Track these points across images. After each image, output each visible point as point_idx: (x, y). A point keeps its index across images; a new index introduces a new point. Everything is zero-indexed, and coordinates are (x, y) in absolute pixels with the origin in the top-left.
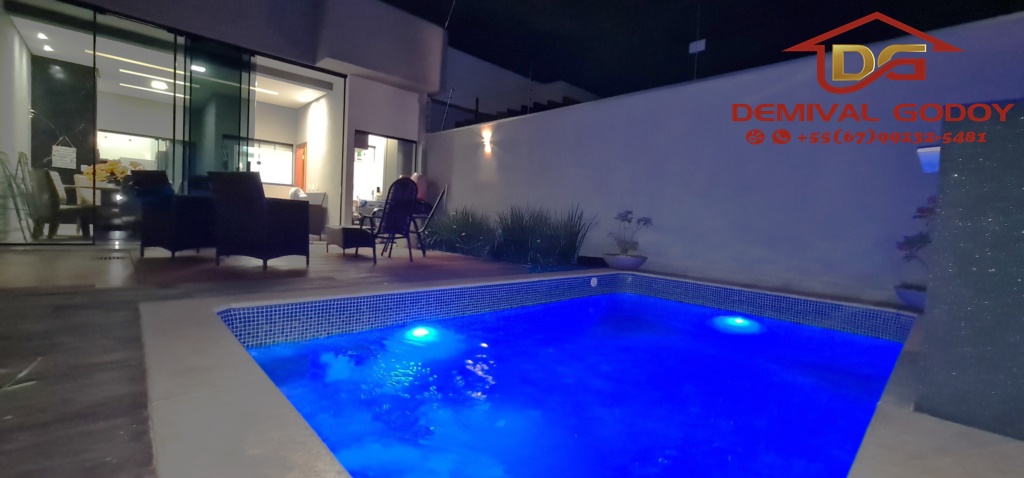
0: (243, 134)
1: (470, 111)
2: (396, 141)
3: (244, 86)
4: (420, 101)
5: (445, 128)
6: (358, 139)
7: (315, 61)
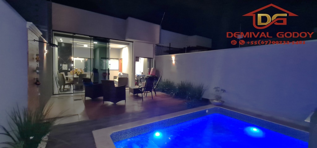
0: (107, 57)
1: (168, 47)
2: (147, 59)
3: (107, 45)
4: (153, 46)
5: (161, 55)
6: (137, 59)
7: (125, 39)
